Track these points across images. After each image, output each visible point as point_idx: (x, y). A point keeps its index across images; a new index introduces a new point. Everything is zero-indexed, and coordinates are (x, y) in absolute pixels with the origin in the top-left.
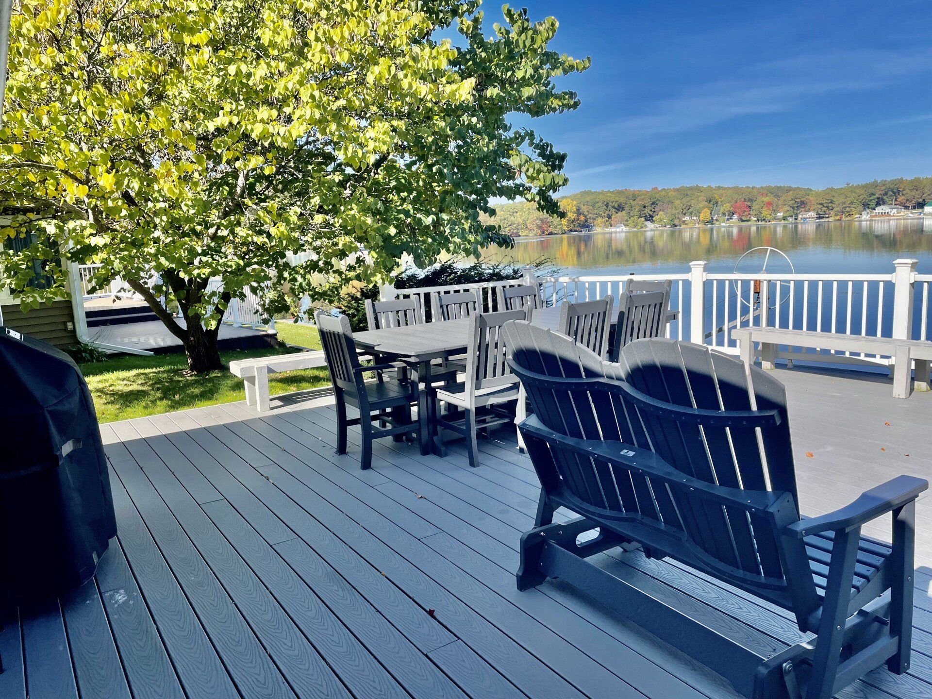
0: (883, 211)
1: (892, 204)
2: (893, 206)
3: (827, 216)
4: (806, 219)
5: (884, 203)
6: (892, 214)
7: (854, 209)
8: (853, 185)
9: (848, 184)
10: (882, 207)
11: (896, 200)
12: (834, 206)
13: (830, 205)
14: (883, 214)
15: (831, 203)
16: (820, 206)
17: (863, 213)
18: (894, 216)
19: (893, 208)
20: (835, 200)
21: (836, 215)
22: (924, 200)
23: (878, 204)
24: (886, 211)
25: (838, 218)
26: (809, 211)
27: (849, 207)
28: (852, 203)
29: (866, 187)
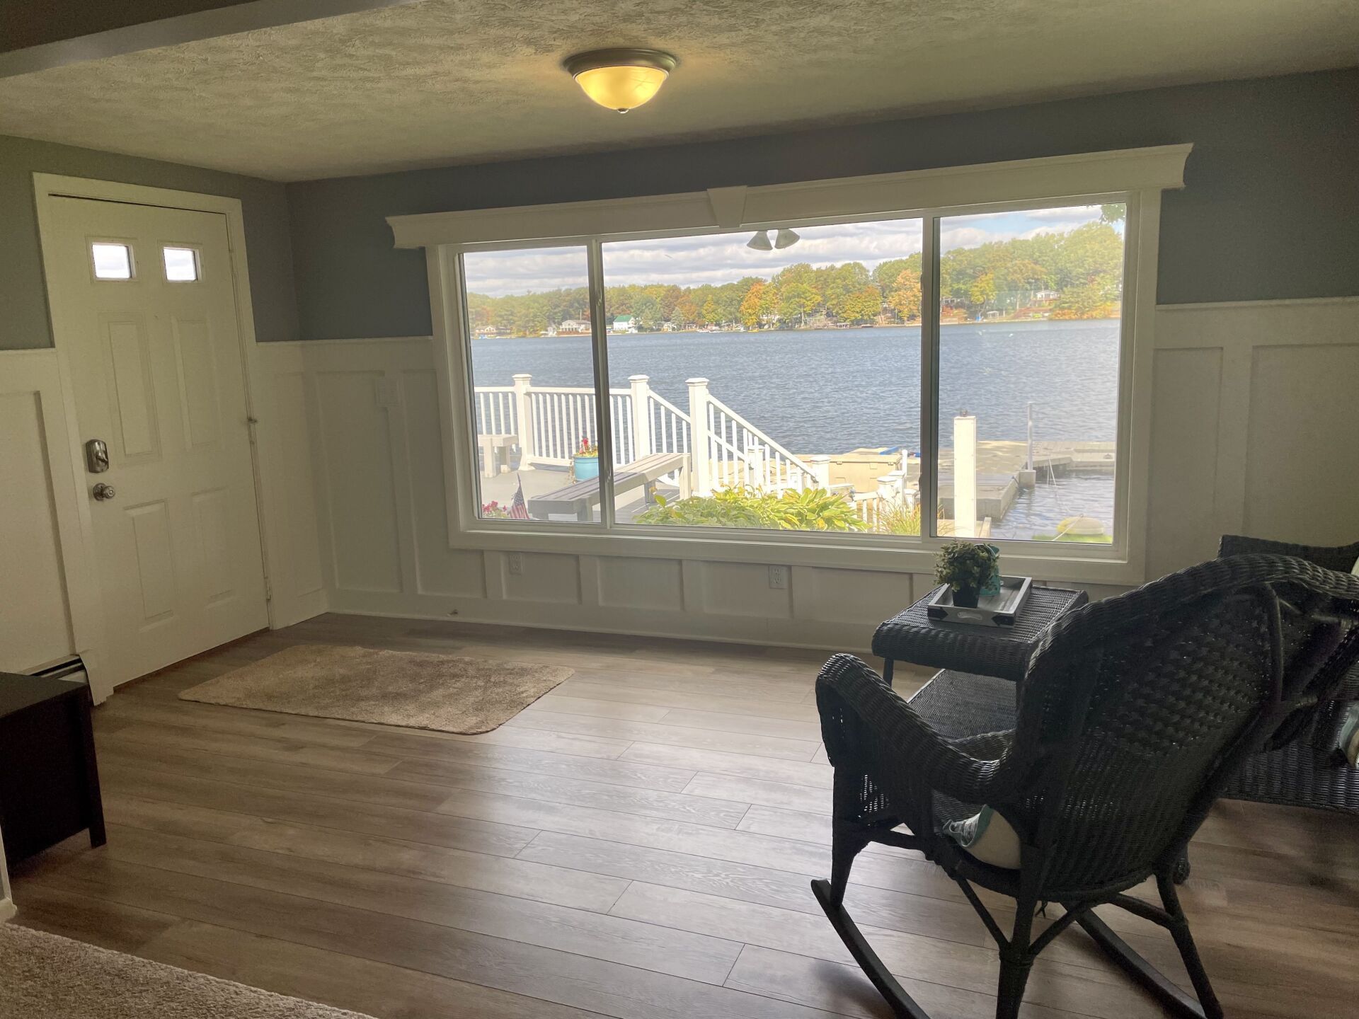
0: (570, 327)
1: (579, 319)
2: (581, 321)
3: (508, 331)
4: (485, 334)
5: (571, 317)
6: (580, 331)
7: (539, 324)
8: (535, 293)
9: (529, 292)
10: (569, 321)
11: (583, 314)
12: (516, 319)
13: (511, 317)
14: (571, 331)
15: (512, 314)
16: (499, 319)
17: (549, 329)
18: (582, 333)
19: (580, 324)
20: (515, 311)
21: (519, 331)
22: (612, 314)
23: (564, 319)
24: (574, 327)
25: (521, 334)
26: (487, 324)
27: (533, 321)
28: (535, 316)
29: (548, 296)
